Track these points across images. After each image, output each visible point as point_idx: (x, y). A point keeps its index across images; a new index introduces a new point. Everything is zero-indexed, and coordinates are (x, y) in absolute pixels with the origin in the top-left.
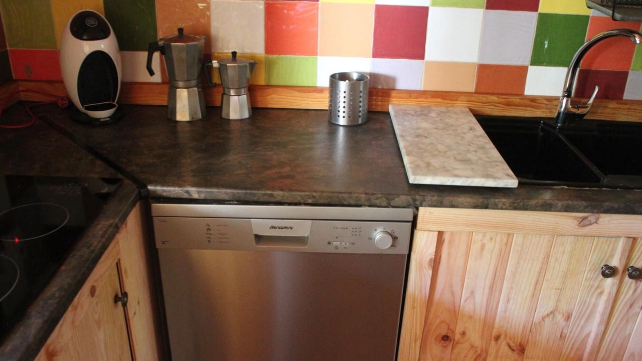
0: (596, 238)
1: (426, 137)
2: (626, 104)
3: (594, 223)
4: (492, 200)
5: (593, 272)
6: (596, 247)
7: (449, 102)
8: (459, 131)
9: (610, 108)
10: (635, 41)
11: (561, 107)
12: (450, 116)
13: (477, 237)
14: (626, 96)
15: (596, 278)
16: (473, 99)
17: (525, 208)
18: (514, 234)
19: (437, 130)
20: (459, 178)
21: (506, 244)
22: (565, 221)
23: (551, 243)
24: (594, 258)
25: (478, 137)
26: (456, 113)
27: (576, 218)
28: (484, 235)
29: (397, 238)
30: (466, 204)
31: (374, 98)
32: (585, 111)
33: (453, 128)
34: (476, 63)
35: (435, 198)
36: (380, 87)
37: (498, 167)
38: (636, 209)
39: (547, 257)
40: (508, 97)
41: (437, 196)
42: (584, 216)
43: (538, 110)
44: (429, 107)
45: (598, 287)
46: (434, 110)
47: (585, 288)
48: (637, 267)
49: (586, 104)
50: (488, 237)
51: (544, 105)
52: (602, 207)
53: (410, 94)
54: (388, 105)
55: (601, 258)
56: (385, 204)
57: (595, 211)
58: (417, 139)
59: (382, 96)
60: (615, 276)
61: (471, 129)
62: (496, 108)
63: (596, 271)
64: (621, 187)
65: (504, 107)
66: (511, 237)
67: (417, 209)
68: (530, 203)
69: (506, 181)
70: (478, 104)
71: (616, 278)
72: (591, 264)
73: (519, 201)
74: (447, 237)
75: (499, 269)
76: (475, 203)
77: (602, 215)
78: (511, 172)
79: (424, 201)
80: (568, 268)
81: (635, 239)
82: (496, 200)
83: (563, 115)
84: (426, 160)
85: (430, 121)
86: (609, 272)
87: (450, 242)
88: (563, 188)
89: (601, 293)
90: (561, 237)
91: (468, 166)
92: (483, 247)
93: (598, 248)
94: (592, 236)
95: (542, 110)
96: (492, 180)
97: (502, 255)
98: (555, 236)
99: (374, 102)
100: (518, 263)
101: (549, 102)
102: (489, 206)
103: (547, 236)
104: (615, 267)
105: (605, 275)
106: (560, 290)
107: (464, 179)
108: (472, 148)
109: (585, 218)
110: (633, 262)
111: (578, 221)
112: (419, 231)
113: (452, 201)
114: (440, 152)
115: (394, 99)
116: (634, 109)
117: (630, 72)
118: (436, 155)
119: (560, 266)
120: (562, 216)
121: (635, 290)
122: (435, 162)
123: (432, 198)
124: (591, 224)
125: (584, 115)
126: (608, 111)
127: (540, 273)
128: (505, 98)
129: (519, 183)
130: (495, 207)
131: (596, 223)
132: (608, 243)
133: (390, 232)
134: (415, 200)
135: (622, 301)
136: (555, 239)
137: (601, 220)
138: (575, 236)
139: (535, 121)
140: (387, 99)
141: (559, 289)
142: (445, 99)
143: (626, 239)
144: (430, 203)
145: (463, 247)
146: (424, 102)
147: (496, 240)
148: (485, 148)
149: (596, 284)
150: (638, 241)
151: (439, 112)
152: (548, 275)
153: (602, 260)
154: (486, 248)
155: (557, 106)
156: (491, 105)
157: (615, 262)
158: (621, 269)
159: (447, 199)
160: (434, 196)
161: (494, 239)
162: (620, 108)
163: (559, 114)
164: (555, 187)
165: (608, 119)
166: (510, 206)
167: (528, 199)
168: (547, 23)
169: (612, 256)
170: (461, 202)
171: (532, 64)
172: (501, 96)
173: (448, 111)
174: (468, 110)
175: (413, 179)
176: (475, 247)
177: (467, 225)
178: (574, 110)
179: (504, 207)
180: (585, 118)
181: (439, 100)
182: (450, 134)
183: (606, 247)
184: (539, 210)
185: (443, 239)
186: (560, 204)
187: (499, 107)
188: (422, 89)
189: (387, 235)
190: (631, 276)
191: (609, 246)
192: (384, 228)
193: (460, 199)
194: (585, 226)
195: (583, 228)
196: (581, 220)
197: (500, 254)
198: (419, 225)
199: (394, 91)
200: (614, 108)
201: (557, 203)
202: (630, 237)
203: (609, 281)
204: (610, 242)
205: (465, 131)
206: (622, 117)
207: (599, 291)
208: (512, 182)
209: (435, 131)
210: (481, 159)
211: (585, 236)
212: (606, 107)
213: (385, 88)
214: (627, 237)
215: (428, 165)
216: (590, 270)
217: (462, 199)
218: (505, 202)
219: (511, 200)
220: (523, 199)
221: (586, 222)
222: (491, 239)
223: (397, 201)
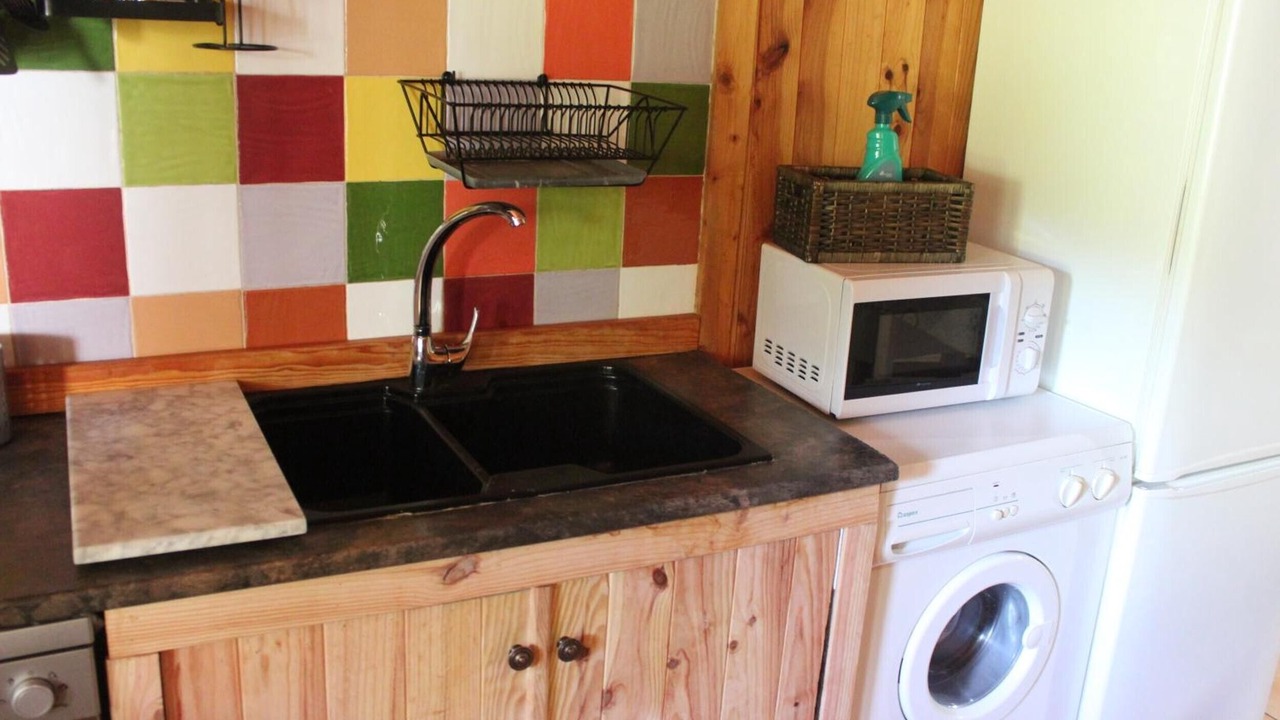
0: (484, 600)
1: (130, 458)
2: (538, 334)
3: (471, 573)
4: (255, 568)
5: (497, 664)
6: (488, 617)
7: (197, 374)
8: (207, 432)
9: (512, 344)
10: (513, 222)
11: (416, 353)
12: (193, 404)
13: (248, 647)
14: (539, 318)
15: (504, 675)
16: (244, 361)
17: (326, 571)
18: (322, 626)
19: (158, 439)
20: (183, 536)
21: (313, 649)
22: (415, 580)
23: (400, 629)
24: (491, 636)
25: (241, 439)
26: (209, 396)
27: (434, 570)
28: (262, 639)
29: (66, 687)
30: (200, 586)
31: (29, 386)
32: (461, 356)
33: (193, 429)
34: (239, 291)
35: (132, 586)
36: (40, 362)
37: (271, 498)
38: (539, 532)
39: (401, 656)
40: (315, 349)
41: (136, 581)
42: (450, 565)
43: (379, 367)
44: (153, 390)
45: (513, 690)
46: (161, 396)
47: (489, 698)
48: (573, 637)
49: (460, 343)
50: (271, 641)
51: (387, 356)
52: (476, 541)
53: (109, 368)
54: (64, 397)
55: (504, 636)
56: (19, 619)
57: (465, 550)
58: (106, 465)
59: (45, 381)
60: (536, 664)
61: (232, 425)
62: (294, 373)
63: (500, 663)
64: (513, 496)
65: (308, 370)
66: (318, 632)
67: (101, 615)
68: (334, 558)
69: (282, 523)
70: (257, 370)
71: (539, 665)
72: (489, 651)
73: (310, 559)
74: (183, 661)
75: (310, 700)
76: (220, 580)
77: (483, 555)
78: (294, 504)
79: (109, 596)
80: (446, 666)
81: (554, 588)
82: (265, 567)
83: (422, 369)
84: (117, 508)
85: (147, 421)
86: (523, 658)
87: (193, 668)
88: (404, 516)
89: (522, 700)
90: (417, 611)
91: (206, 506)
92: (265, 665)
93: (493, 619)
94: (476, 598)
95: (386, 365)
96: (252, 527)
97: (308, 673)
98: (406, 612)
99: (30, 396)
100: (346, 680)
101: (395, 347)
102: (252, 582)
103: (390, 616)
104: (532, 646)
105: (517, 666)
106: (442, 714)
107: (193, 535)
108: (224, 466)
109: (451, 568)
110: (564, 628)
111: (441, 575)
112: (117, 661)
113: (170, 587)
114: (153, 485)
115: (73, 384)
116: (556, 341)
117: (535, 274)
118: (145, 493)
119: (430, 667)
120: (406, 571)
121: (582, 679)
122: (136, 510)
123: (124, 588)
124: (466, 576)
125: (462, 363)
126: (511, 350)
127: (394, 689)
128: (308, 352)
129: (310, 524)
130: (265, 581)
131: (475, 572)
132: (509, 604)
133: (46, 677)
134: (86, 600)
135: (564, 705)
136: (406, 616)
137: (482, 564)
138: (444, 604)
139: (374, 388)
140: (60, 384)
141: (440, 712)
142: (185, 370)
143: (537, 589)
144: (122, 598)
145: (223, 673)
146: (142, 381)
147: (288, 644)
148: (251, 461)
149: (508, 685)
150: (563, 588)
151: (171, 398)
152: (412, 692)
153: (506, 641)
154: (272, 666)
155: (409, 353)
156: (284, 369)
157: (531, 637)
158: (543, 647)
159: (158, 584)
160: (129, 583)
161: (284, 645)
162: (530, 342)
163: (414, 367)
164: (389, 517)
165: (511, 365)
166: (294, 573)
167: (327, 552)
168: (365, 201)
169: (522, 627)
170: (189, 583)
171: (351, 281)
172: (300, 350)
173: (192, 394)
174: (236, 385)
175: (82, 555)
176: (250, 669)
177: (219, 628)
178: (440, 359)
179: (282, 577)
180: (466, 368)
181: (175, 373)
182: (185, 443)
183: (507, 612)
184: (354, 570)
185: (175, 664)
186: (393, 550)
187: (300, 370)
188: (135, 356)
189: (40, 687)
190: (565, 657)
191: (512, 610)
192: (31, 672)
193: (186, 578)
194: (454, 582)
195: (453, 586)
196: (445, 573)
197: (305, 669)
198: (114, 647)
199: (72, 368)
200: (517, 344)
201: (387, 550)
202: (545, 586)
203: (529, 673)
204: (513, 603)
205: (218, 430)
206: (538, 358)
207: (516, 697)
208: (295, 525)
209: (151, 441)
210: (238, 485)
211: (463, 600)
212: (504, 344)
213: (52, 362)
214: (540, 587)
215: (120, 516)
216: (490, 663)
217: (189, 578)
218: (283, 567)
219: (295, 561)
220: (319, 555)
221: (456, 574)
222: (279, 644)
223: (46, 608)
